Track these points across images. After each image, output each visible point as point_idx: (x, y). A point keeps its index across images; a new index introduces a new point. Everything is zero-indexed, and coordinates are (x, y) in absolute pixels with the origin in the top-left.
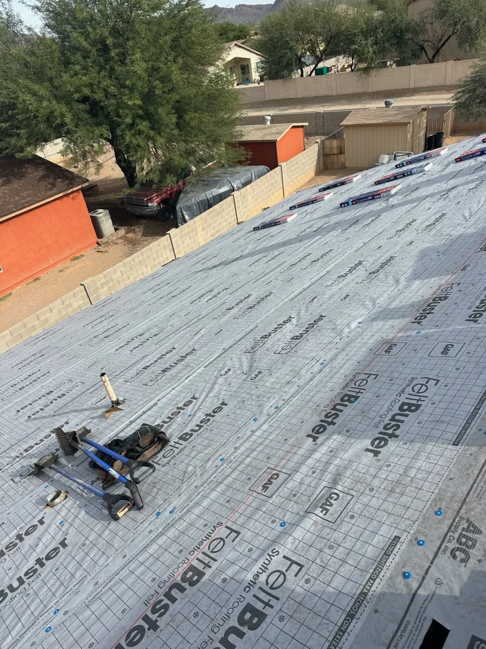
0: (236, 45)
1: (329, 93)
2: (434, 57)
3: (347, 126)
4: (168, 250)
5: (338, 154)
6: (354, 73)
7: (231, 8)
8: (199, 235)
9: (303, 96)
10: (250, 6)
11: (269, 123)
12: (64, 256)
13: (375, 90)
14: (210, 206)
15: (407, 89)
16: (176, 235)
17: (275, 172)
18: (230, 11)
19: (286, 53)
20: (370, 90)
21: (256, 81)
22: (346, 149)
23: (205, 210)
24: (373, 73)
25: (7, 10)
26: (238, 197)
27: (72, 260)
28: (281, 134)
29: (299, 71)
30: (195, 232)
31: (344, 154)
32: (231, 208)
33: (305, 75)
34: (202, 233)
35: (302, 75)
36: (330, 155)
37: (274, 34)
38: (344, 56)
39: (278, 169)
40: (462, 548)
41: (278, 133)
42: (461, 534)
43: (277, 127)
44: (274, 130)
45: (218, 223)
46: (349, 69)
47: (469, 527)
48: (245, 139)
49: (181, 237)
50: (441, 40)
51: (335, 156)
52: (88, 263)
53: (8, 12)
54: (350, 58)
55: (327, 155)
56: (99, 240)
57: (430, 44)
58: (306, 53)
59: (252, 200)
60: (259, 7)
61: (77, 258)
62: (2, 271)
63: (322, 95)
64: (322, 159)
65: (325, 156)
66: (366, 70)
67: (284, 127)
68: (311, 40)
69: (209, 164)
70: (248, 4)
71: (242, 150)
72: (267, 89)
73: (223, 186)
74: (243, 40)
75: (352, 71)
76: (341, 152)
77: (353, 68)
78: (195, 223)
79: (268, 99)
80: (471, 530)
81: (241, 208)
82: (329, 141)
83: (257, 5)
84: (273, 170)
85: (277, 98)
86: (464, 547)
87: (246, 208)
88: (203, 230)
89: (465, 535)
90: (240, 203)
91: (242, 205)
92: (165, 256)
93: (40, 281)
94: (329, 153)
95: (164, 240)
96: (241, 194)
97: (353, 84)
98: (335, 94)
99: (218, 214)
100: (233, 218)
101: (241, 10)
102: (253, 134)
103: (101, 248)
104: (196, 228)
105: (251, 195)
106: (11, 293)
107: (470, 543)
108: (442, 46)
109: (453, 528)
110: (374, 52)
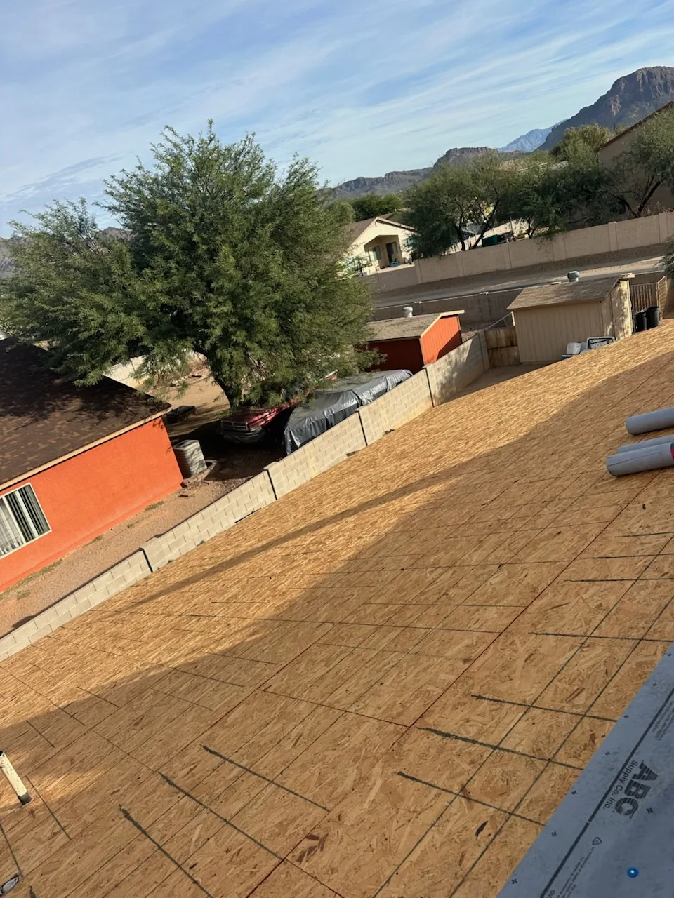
0: (378, 221)
1: (500, 267)
2: (640, 210)
3: (516, 311)
4: (265, 491)
5: (507, 347)
6: (532, 240)
7: (380, 178)
8: (311, 467)
9: (466, 274)
10: (404, 173)
11: (410, 315)
12: (136, 505)
13: (564, 258)
14: (329, 426)
15: (607, 253)
16: (277, 471)
17: (418, 378)
18: (378, 181)
19: (440, 225)
20: (556, 259)
21: (406, 261)
22: (518, 339)
23: (323, 432)
24: (559, 238)
25: (80, 214)
26: (364, 414)
27: (147, 509)
28: (425, 328)
29: (460, 245)
30: (304, 464)
31: (517, 345)
32: (357, 428)
33: (467, 248)
34: (314, 465)
35: (463, 249)
36: (497, 348)
37: (423, 204)
38: (517, 222)
39: (422, 373)
40: (630, 799)
41: (421, 328)
42: (631, 781)
43: (421, 320)
44: (417, 324)
45: (338, 449)
46: (527, 236)
47: (642, 773)
48: (378, 338)
49: (285, 473)
50: (647, 189)
51: (504, 350)
52: (167, 512)
53: (81, 216)
54: (526, 223)
55: (493, 349)
56: (185, 481)
57: (632, 194)
58: (467, 222)
59: (386, 416)
60: (415, 173)
61: (154, 507)
62: (51, 531)
63: (492, 270)
64: (486, 355)
65: (490, 351)
66: (549, 235)
67: (430, 319)
68: (471, 206)
69: (330, 375)
70: (401, 170)
71: (375, 353)
72: (418, 270)
73: (348, 399)
74: (390, 214)
75: (530, 237)
76: (512, 343)
77: (531, 234)
78: (305, 453)
79: (420, 282)
80: (644, 776)
81: (371, 427)
82: (494, 332)
83: (412, 171)
84: (416, 375)
85: (432, 280)
86: (633, 797)
87: (378, 426)
88: (317, 460)
89: (636, 782)
90: (370, 421)
91: (373, 423)
92: (261, 500)
93: (102, 540)
94: (495, 346)
95: (261, 479)
96: (369, 409)
97: (533, 254)
98: (508, 267)
99: (337, 437)
100: (360, 442)
101: (392, 178)
102: (387, 331)
103: (186, 491)
104: (306, 459)
105: (385, 410)
106: (61, 560)
107: (641, 792)
108: (650, 195)
109: (622, 775)
110: (557, 212)
